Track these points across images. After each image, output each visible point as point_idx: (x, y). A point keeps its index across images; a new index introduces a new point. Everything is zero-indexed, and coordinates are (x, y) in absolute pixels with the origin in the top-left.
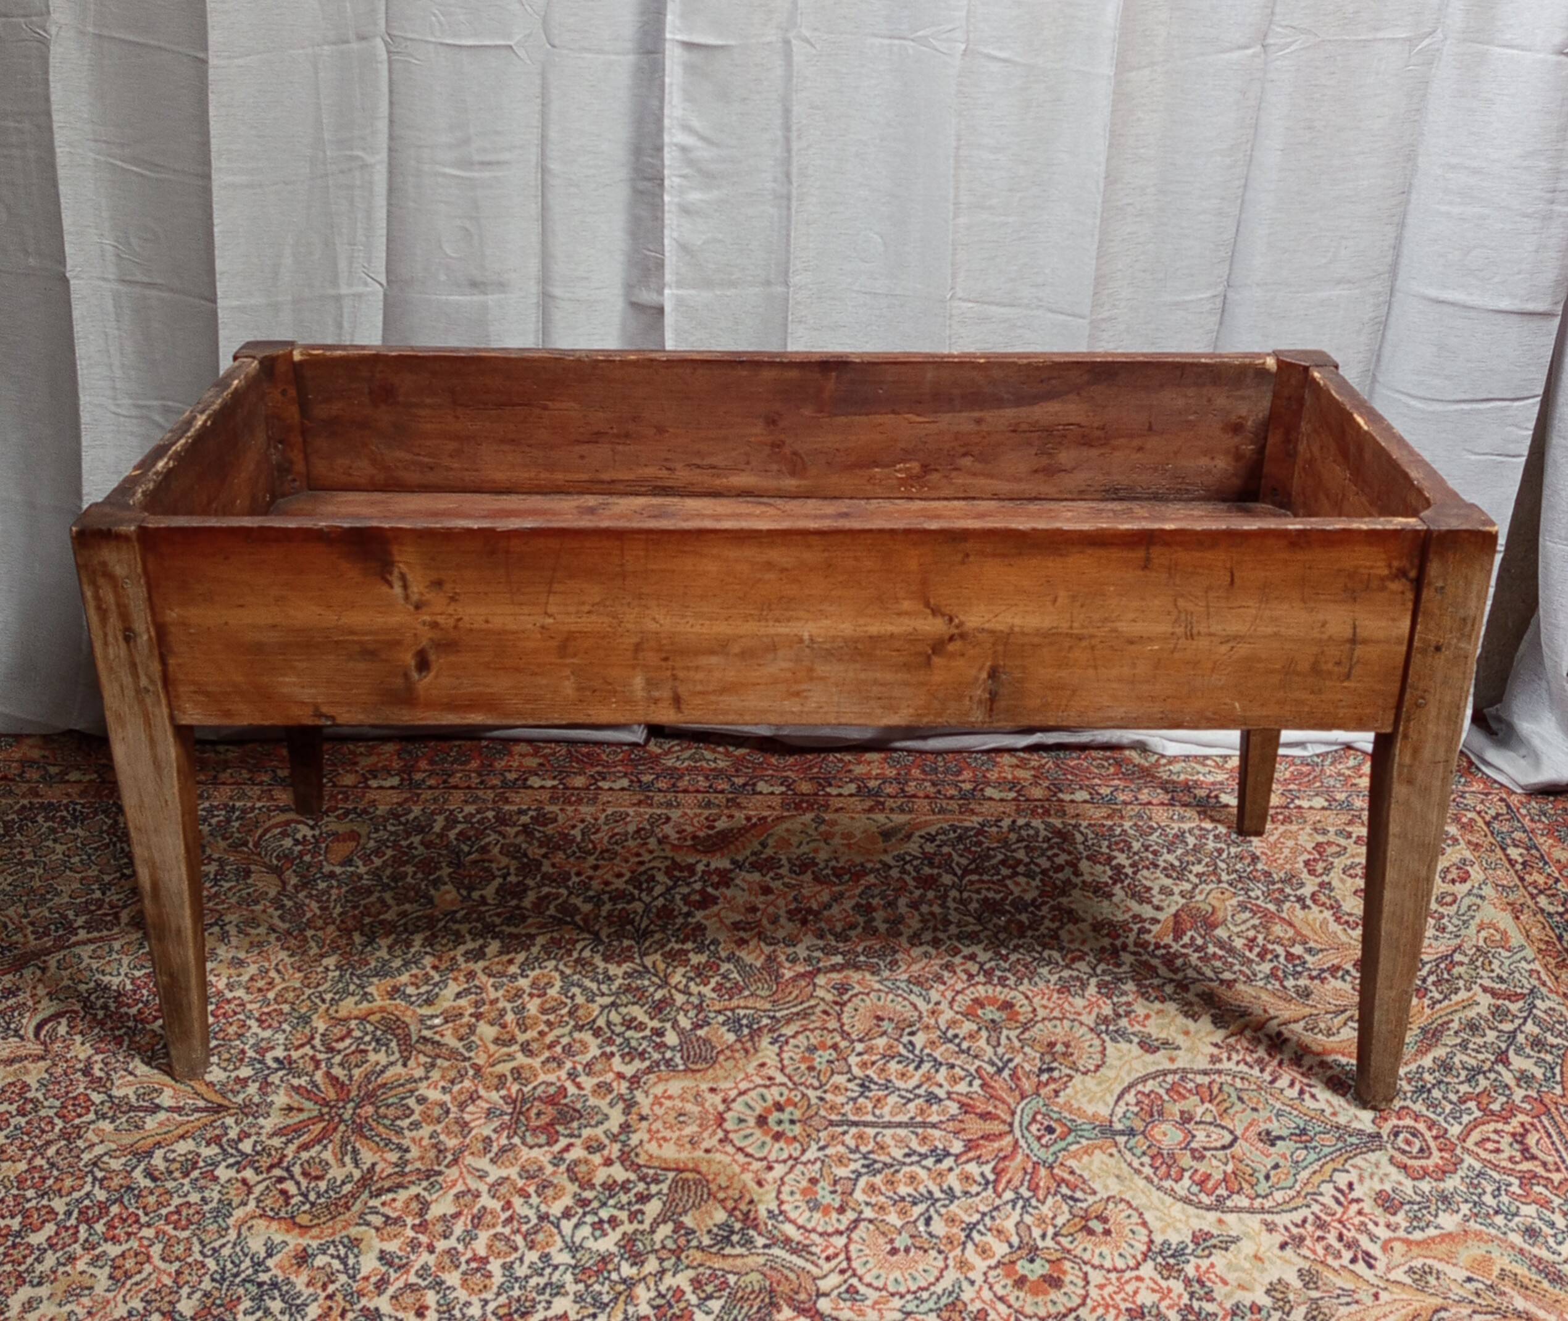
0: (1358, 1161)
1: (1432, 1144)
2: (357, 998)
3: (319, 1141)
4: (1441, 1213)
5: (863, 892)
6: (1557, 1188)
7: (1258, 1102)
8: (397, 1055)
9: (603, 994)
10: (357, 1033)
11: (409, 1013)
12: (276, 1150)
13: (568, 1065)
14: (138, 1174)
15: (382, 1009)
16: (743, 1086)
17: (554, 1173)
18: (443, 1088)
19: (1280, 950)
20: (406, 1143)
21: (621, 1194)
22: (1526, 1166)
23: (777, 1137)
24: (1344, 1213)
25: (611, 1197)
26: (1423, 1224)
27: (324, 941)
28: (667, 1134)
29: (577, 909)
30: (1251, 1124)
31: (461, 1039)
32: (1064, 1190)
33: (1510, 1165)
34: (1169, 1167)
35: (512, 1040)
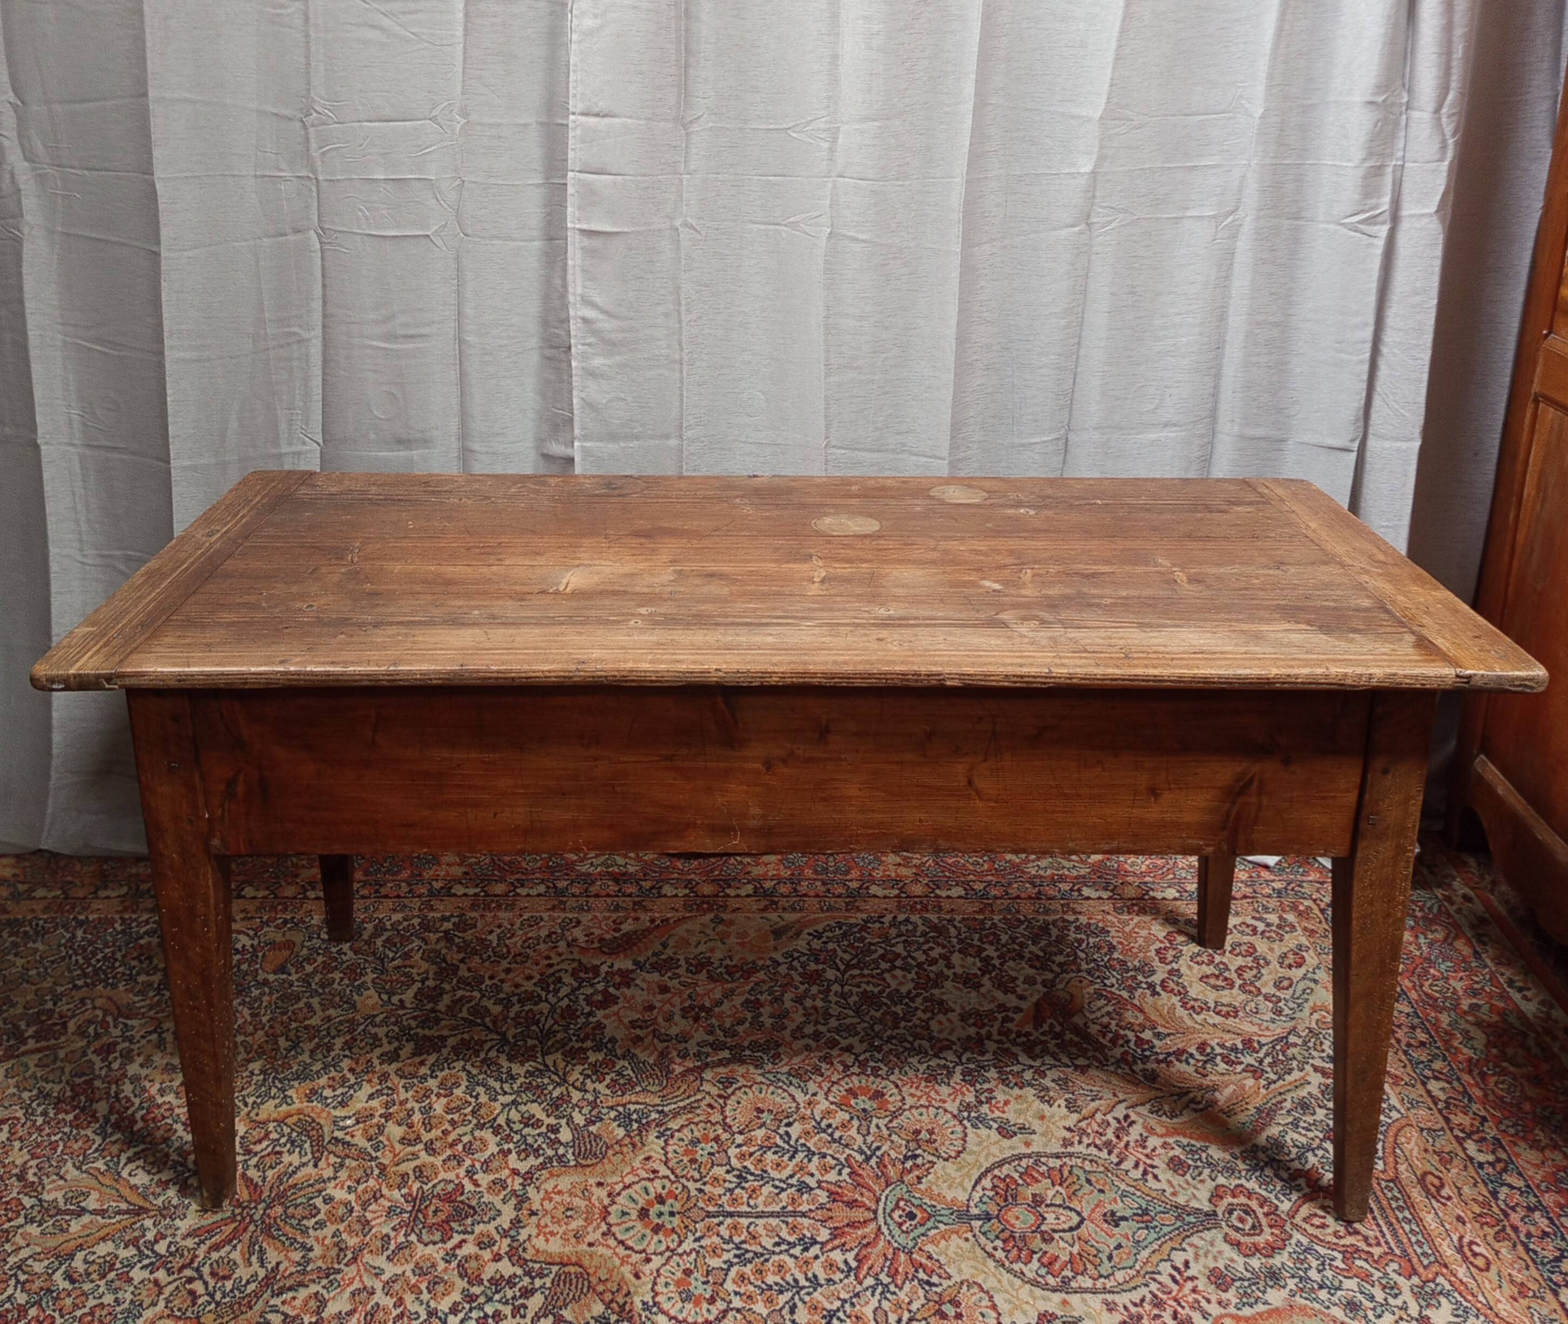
0: (1195, 1240)
1: (1264, 1221)
2: (278, 1101)
3: (230, 1241)
4: (1269, 1290)
5: (752, 989)
6: (1376, 1262)
7: (1105, 1183)
8: (310, 1156)
9: (505, 1093)
10: (274, 1136)
11: (324, 1115)
12: (189, 1250)
13: (468, 1162)
14: (58, 1276)
15: (300, 1112)
16: (628, 1180)
17: (445, 1270)
18: (349, 1187)
19: (1131, 1035)
20: (310, 1242)
21: (507, 1288)
22: (1349, 1240)
23: (657, 1229)
24: (1179, 1291)
25: (497, 1292)
26: (1252, 1300)
27: (252, 1046)
28: (555, 1228)
29: (487, 1010)
30: (1097, 1206)
31: (370, 1140)
32: (922, 1275)
33: (1335, 1240)
34: (1020, 1250)
35: (418, 1139)
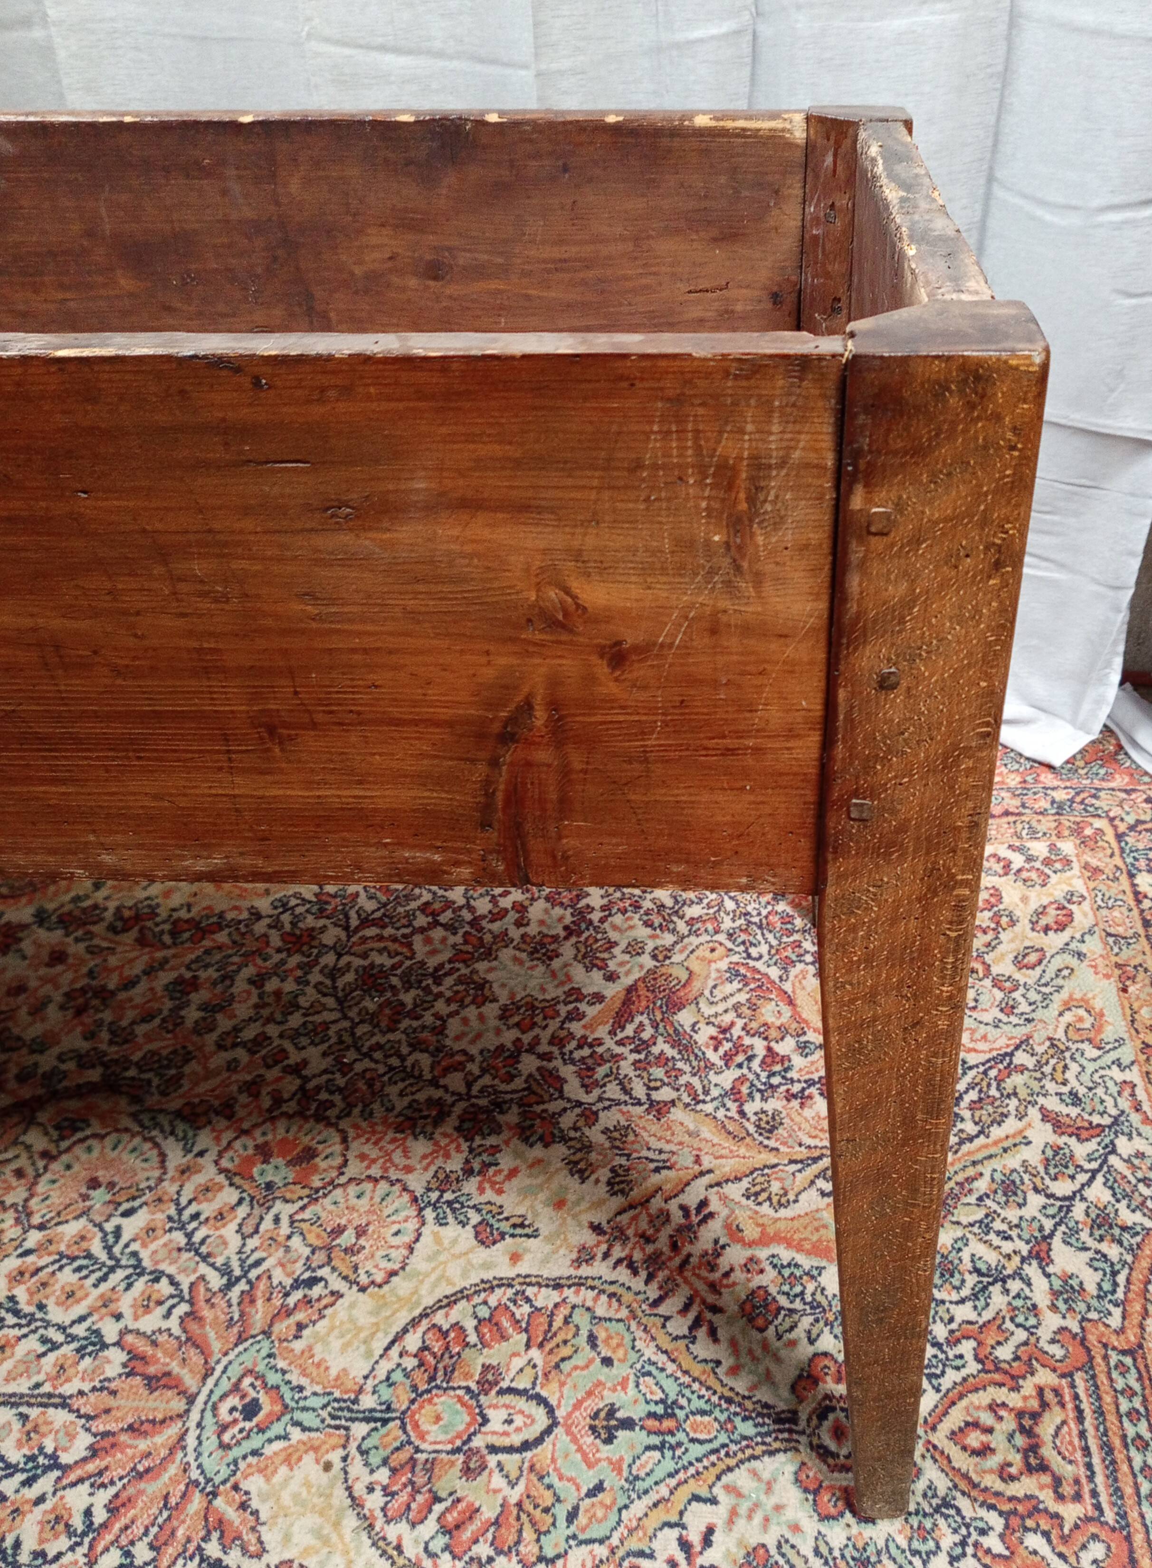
0: (740, 1477)
5: (197, 960)
6: (1065, 1539)
7: (620, 1345)
19: (759, 1046)
22: (1024, 1485)
30: (590, 1394)
33: (997, 1484)
34: (415, 1492)
